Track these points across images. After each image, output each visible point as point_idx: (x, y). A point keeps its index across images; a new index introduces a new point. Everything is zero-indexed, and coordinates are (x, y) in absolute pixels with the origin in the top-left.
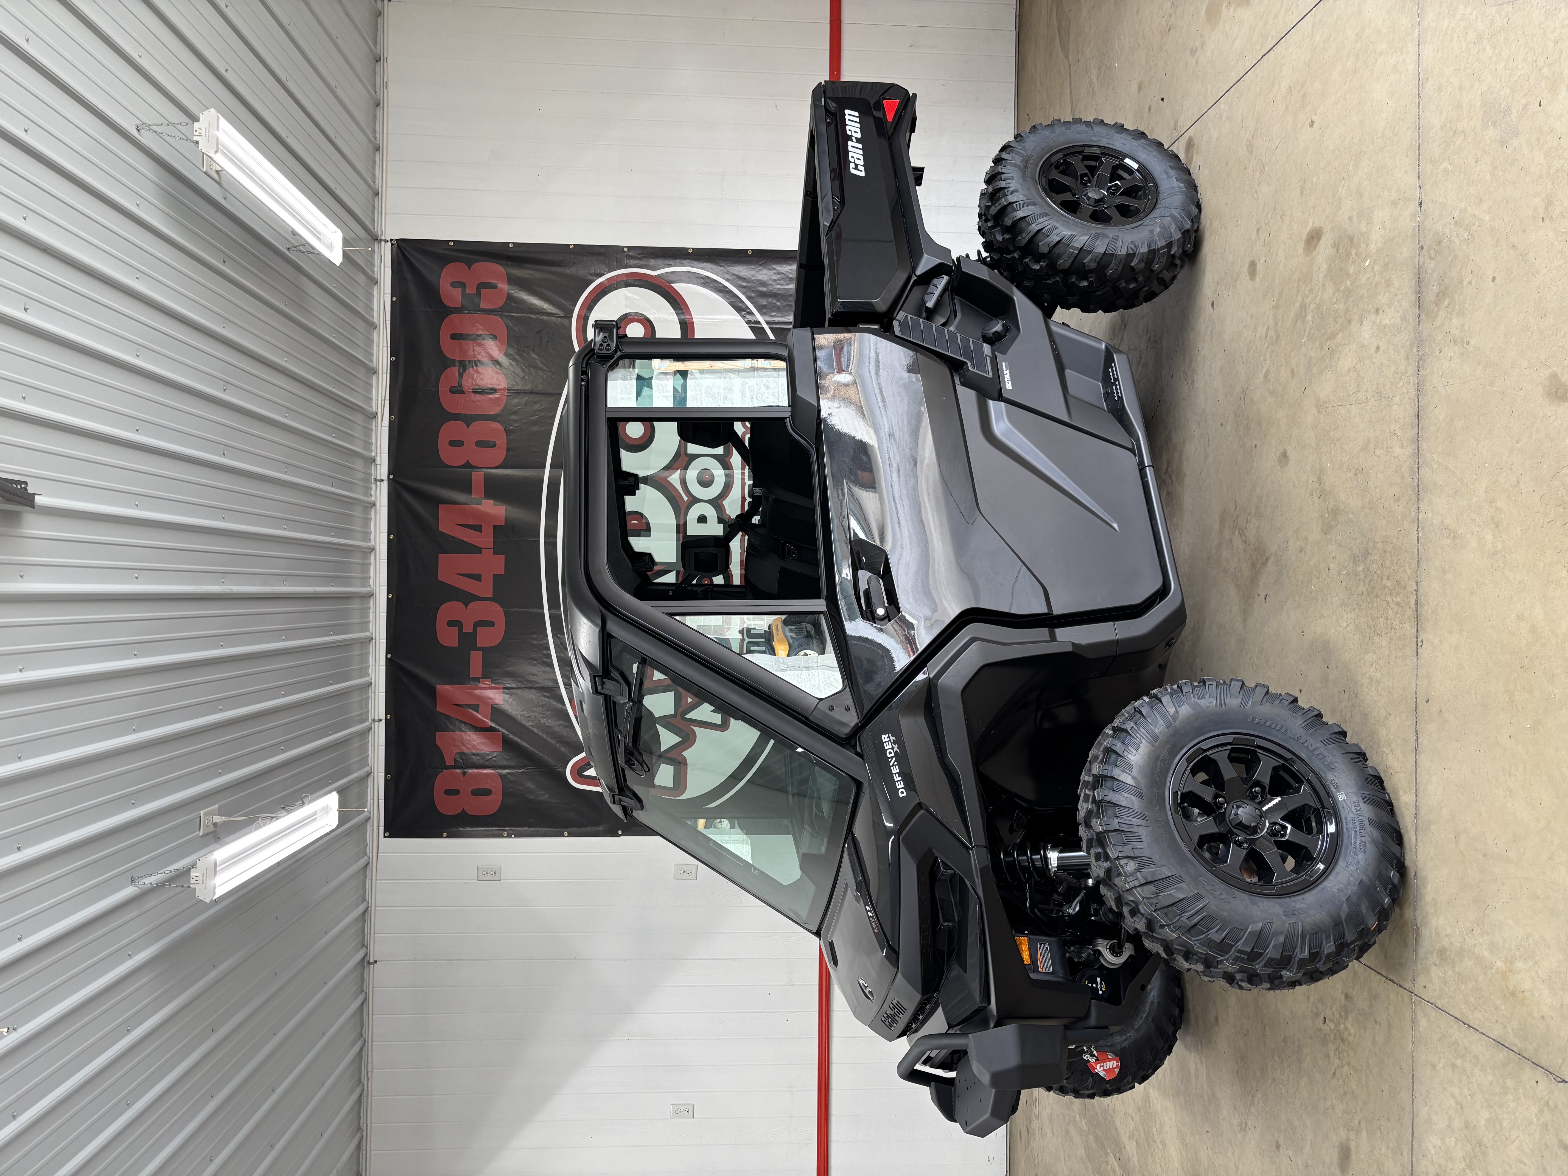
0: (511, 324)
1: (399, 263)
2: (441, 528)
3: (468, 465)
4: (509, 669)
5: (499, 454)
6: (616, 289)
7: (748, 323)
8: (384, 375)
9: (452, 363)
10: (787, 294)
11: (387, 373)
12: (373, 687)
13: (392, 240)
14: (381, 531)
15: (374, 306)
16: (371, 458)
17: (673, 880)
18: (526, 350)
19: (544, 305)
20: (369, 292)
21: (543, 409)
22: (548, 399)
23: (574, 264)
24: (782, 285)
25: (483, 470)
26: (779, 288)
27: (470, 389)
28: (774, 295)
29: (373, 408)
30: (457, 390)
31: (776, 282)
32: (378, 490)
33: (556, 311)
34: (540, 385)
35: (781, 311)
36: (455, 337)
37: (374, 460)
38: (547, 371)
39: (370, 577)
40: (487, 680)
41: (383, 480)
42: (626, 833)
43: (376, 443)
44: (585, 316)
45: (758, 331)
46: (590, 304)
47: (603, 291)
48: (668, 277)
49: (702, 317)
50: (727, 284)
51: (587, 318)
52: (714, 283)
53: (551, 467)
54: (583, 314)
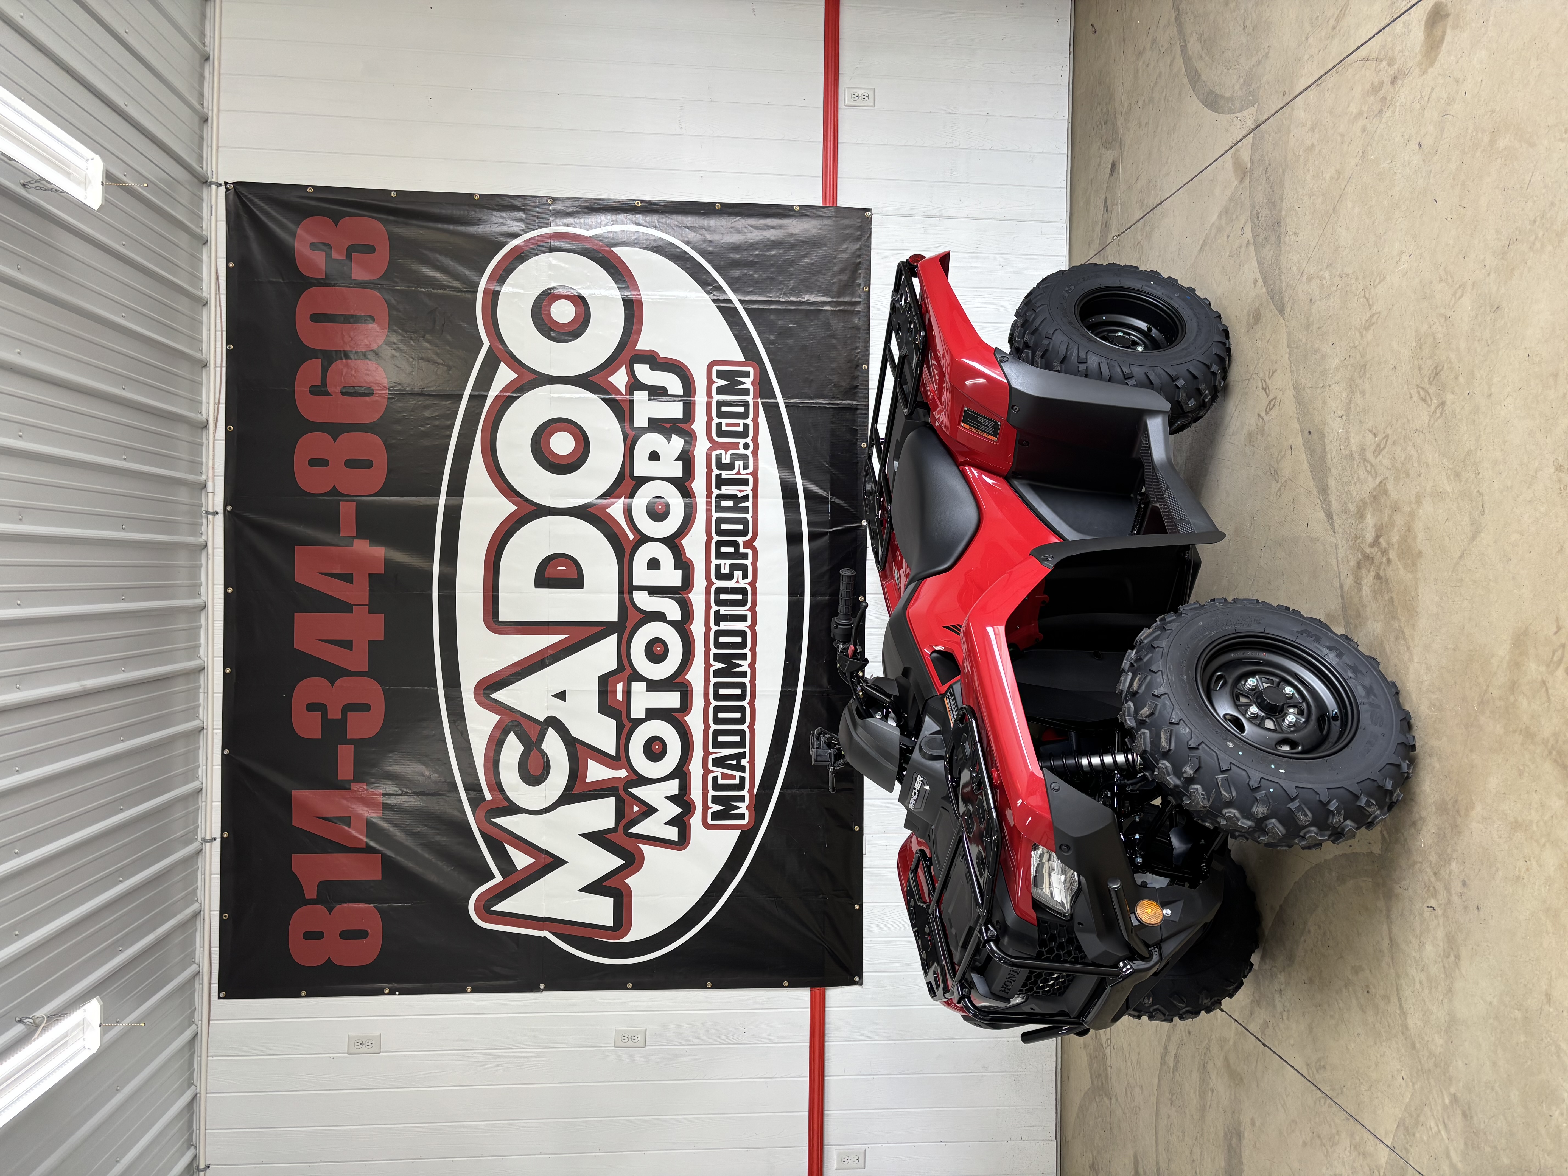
0: (393, 301)
1: (238, 216)
2: (299, 578)
3: (334, 492)
5: (377, 477)
6: (537, 254)
7: (714, 301)
8: (218, 369)
9: (313, 353)
10: (768, 263)
11: (221, 367)
12: (204, 795)
13: (226, 183)
14: (215, 582)
15: (202, 275)
16: (199, 484)
17: (613, 1048)
18: (413, 335)
19: (438, 275)
20: (193, 256)
21: (437, 416)
22: (444, 403)
23: (479, 220)
24: (761, 250)
25: (355, 498)
26: (757, 255)
27: (338, 389)
28: (750, 264)
29: (202, 415)
30: (319, 390)
31: (753, 246)
32: (210, 527)
33: (455, 284)
34: (433, 383)
35: (760, 286)
36: (316, 318)
37: (204, 486)
38: (442, 364)
39: (200, 646)
40: (361, 784)
41: (217, 513)
42: (550, 988)
43: (208, 462)
44: (494, 291)
45: (729, 313)
46: (502, 275)
47: (519, 257)
48: (607, 238)
49: (653, 293)
50: (687, 249)
51: (497, 294)
52: (669, 247)
53: (448, 494)
54: (492, 288)
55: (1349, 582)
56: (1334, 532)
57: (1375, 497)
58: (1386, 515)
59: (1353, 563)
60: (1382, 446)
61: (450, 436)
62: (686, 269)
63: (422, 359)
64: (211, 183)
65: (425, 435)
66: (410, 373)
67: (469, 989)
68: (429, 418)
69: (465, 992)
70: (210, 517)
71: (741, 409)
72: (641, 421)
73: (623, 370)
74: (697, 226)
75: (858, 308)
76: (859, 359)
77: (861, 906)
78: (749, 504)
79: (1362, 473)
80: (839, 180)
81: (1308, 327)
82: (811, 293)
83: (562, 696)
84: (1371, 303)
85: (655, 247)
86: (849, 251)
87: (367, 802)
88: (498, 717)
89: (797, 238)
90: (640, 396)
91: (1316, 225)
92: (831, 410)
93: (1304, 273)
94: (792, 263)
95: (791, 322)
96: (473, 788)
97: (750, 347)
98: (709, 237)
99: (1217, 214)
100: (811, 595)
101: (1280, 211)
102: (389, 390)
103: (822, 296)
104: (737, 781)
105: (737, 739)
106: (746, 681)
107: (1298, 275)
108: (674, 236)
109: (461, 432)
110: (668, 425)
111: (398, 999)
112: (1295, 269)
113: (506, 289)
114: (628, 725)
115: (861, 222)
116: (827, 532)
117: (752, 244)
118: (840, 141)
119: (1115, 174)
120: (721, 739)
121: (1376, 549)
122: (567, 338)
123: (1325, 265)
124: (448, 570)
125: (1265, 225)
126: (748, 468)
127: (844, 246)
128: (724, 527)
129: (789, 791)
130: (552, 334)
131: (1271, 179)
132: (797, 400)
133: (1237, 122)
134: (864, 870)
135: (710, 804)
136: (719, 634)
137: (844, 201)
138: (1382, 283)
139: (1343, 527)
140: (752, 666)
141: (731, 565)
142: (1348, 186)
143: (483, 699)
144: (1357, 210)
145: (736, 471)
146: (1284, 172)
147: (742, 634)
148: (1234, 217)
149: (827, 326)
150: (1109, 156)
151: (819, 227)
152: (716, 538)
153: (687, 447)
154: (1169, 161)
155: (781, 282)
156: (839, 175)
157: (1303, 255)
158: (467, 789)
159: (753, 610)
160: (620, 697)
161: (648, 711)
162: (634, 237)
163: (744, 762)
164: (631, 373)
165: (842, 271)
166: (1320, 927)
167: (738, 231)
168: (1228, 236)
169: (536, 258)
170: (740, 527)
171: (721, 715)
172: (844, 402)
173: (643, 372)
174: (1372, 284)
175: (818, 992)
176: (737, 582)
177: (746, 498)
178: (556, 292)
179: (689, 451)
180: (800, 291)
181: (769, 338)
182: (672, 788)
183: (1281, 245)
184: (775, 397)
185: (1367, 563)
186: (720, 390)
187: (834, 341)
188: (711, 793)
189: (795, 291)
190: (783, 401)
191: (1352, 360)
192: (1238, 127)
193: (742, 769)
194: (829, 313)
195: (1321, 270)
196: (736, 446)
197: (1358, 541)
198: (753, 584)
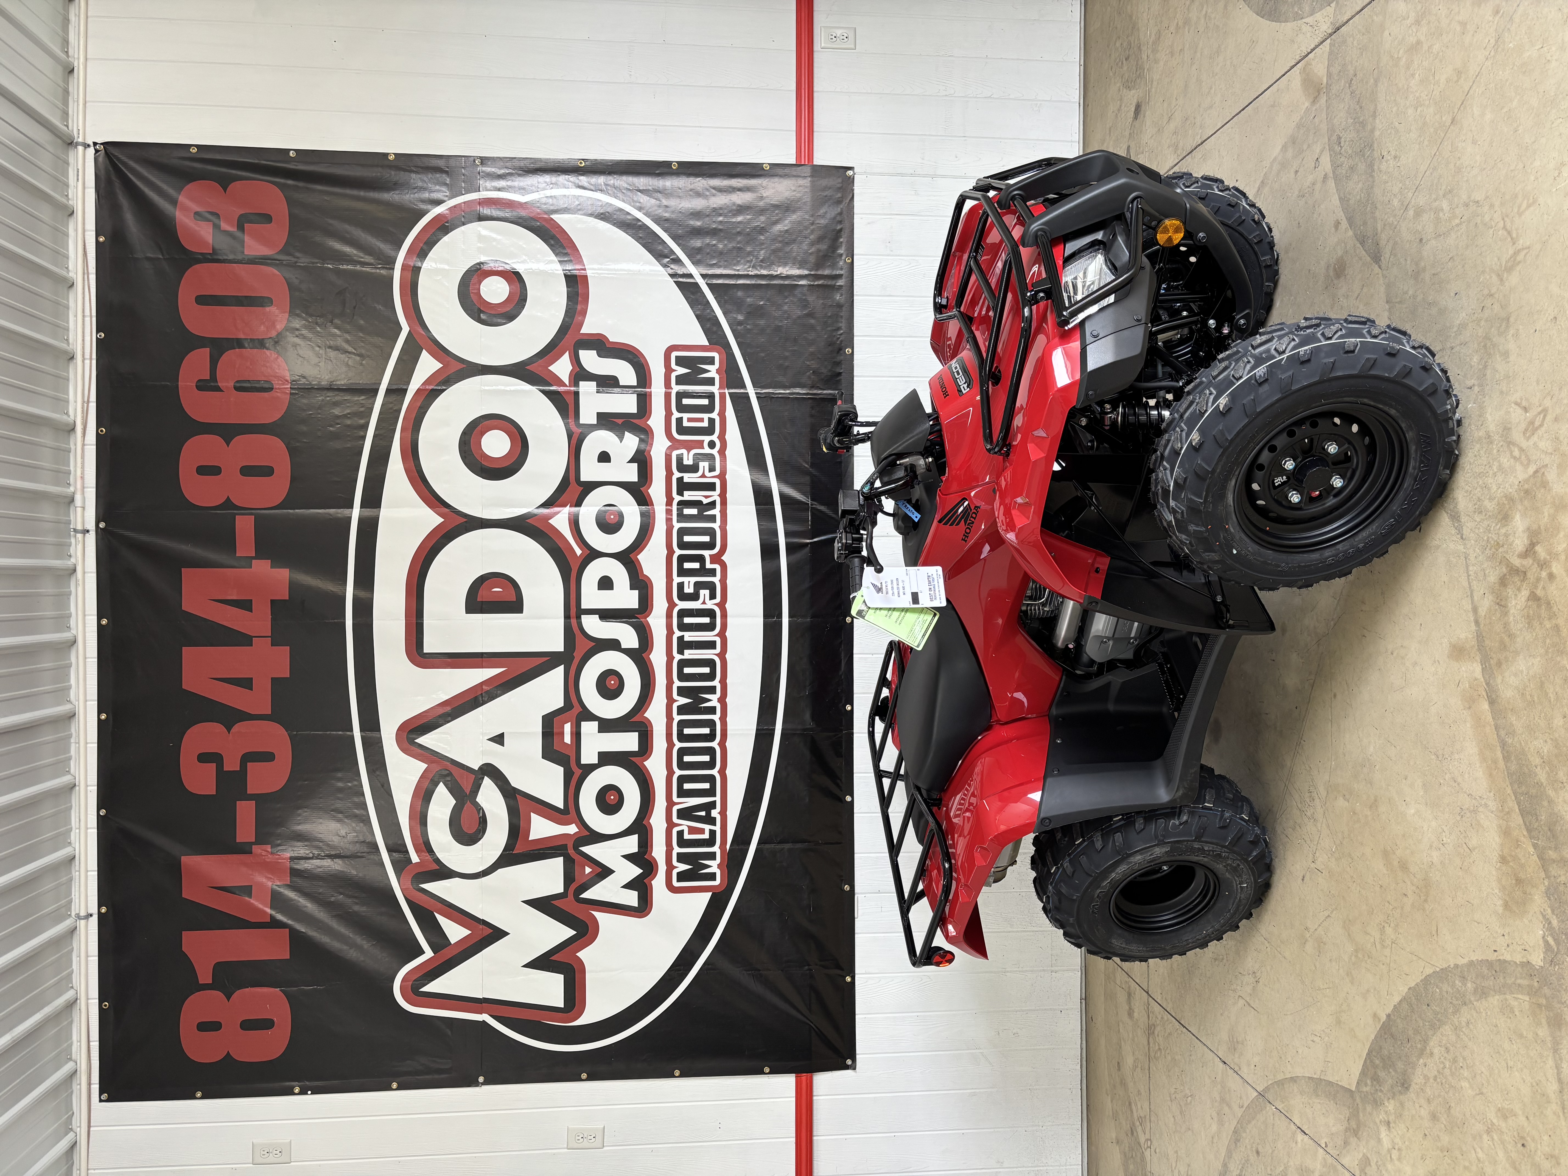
0: (295, 280)
1: (109, 181)
2: (187, 605)
3: (228, 504)
4: (300, 827)
5: (279, 486)
6: (464, 224)
7: (672, 276)
8: (87, 362)
9: (201, 342)
10: (734, 231)
11: (91, 359)
12: (77, 863)
13: (95, 144)
14: (86, 613)
15: (68, 251)
16: (65, 497)
17: (566, 1150)
18: (319, 320)
19: (347, 249)
20: (56, 229)
21: (349, 414)
22: (356, 399)
23: (395, 184)
24: (726, 216)
25: (253, 511)
26: (721, 222)
27: (231, 384)
28: (714, 233)
29: (69, 416)
30: (208, 385)
31: (716, 211)
32: (80, 547)
33: (368, 259)
34: (343, 376)
35: (724, 257)
36: (202, 300)
37: (72, 500)
38: (354, 354)
39: (69, 688)
40: (264, 847)
41: (88, 531)
42: (493, 1080)
43: (75, 471)
44: (414, 267)
45: (689, 290)
46: (423, 249)
47: (442, 227)
48: (545, 204)
49: (600, 266)
50: (639, 215)
51: (417, 270)
52: (618, 213)
53: (363, 505)
54: (412, 264)
55: (1486, 604)
56: (1462, 538)
57: (1527, 492)
58: (1546, 514)
59: (1493, 578)
60: (1537, 424)
61: (364, 438)
62: (638, 239)
63: (330, 347)
64: (77, 144)
65: (335, 436)
66: (317, 365)
67: (395, 1085)
68: (338, 417)
69: (389, 1088)
70: (79, 536)
71: (705, 402)
72: (587, 416)
73: (566, 357)
74: (650, 188)
75: (840, 283)
76: (841, 341)
77: (853, 978)
78: (716, 512)
79: (1506, 461)
80: (815, 134)
81: (1416, 275)
82: (785, 264)
83: (499, 739)
84: (1514, 235)
85: (602, 214)
86: (828, 216)
87: (272, 868)
88: (424, 766)
89: (767, 201)
90: (587, 388)
91: (1426, 143)
92: (810, 401)
93: (1410, 206)
94: (762, 230)
95: (762, 299)
96: (397, 848)
97: (715, 329)
98: (665, 202)
99: (1280, 147)
100: (790, 616)
101: (1372, 131)
102: (292, 384)
103: (798, 268)
104: (706, 836)
105: (706, 786)
106: (716, 718)
107: (1400, 210)
108: (623, 201)
109: (376, 433)
110: (620, 421)
111: (311, 1099)
112: (1396, 202)
113: (428, 265)
114: (578, 772)
115: (842, 182)
116: (808, 544)
117: (714, 210)
118: (815, 89)
119: (1141, 116)
120: (687, 786)
121: (1529, 562)
122: (499, 320)
123: (1441, 193)
124: (362, 594)
125: (1350, 152)
126: (714, 470)
127: (822, 211)
128: (687, 539)
129: (767, 846)
130: (483, 316)
131: (1357, 92)
132: (770, 391)
133: (1305, 28)
134: (856, 936)
135: (675, 862)
136: (683, 664)
137: (821, 158)
138: (1532, 208)
139: (1477, 531)
140: (722, 700)
141: (696, 584)
142: (1474, 87)
143: (406, 745)
144: (1489, 116)
145: (700, 473)
146: (1376, 81)
147: (710, 663)
148: (1305, 147)
149: (805, 304)
150: (1132, 97)
151: (793, 188)
152: (678, 552)
153: (643, 446)
154: (1213, 91)
155: (749, 253)
156: (815, 129)
157: (1407, 183)
158: (390, 850)
159: (722, 635)
160: (567, 739)
161: (601, 755)
162: (577, 203)
163: (715, 813)
164: (576, 360)
165: (820, 239)
166: (1447, 1050)
167: (698, 194)
168: (1297, 172)
169: (463, 228)
170: (706, 539)
171: (687, 759)
172: (825, 392)
173: (590, 360)
174: (1516, 210)
175: (804, 1078)
176: (704, 603)
177: (712, 505)
178: (486, 267)
179: (644, 451)
180: (772, 263)
181: (736, 318)
182: (631, 844)
183: (1375, 174)
184: (744, 387)
185: (1516, 579)
186: (680, 380)
187: (812, 321)
188: (677, 850)
189: (766, 262)
190: (754, 392)
191: (1487, 313)
192: (1308, 35)
193: (712, 822)
194: (805, 289)
195: (1435, 200)
196: (700, 444)
197: (1500, 550)
198: (722, 605)
